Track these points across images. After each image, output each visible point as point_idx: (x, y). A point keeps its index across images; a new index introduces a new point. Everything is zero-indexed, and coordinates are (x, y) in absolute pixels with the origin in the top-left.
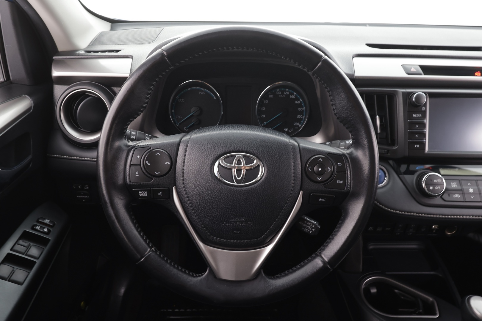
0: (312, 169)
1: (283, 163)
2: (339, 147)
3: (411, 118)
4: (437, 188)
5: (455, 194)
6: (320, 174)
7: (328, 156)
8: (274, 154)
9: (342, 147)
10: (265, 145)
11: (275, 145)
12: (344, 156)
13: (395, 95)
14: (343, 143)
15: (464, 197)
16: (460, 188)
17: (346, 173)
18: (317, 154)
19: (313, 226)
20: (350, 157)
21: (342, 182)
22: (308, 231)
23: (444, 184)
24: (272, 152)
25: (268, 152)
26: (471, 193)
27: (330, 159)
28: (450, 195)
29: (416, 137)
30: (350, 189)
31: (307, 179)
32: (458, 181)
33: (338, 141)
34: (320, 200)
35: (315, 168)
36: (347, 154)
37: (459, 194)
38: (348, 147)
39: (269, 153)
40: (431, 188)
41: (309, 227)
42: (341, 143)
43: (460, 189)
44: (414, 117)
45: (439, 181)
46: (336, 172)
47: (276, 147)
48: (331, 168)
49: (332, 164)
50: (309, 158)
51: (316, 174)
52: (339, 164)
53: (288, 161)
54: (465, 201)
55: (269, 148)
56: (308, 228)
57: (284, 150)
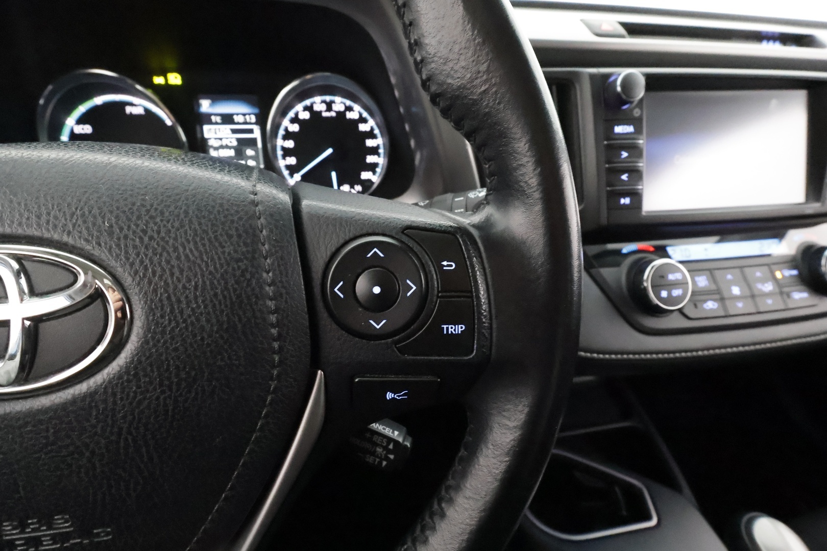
0: (350, 288)
1: (218, 276)
2: (451, 210)
3: (609, 134)
4: (676, 292)
5: (705, 301)
6: (379, 305)
7: (405, 239)
8: (176, 239)
9: (457, 209)
10: (134, 204)
11: (179, 204)
12: (461, 237)
13: (573, 84)
14: (462, 198)
15: (724, 307)
16: (713, 287)
17: (472, 297)
18: (364, 232)
19: (391, 447)
20: (481, 237)
21: (459, 329)
22: (375, 460)
23: (687, 283)
24: (163, 234)
25: (144, 232)
26: (737, 298)
27: (411, 249)
28: (699, 304)
29: (623, 180)
30: (491, 349)
31: (334, 326)
32: (708, 273)
33: (449, 196)
34: (389, 396)
35: (362, 284)
36: (474, 226)
37: (714, 300)
38: (477, 206)
39: (151, 238)
40: (664, 294)
41: (379, 450)
42: (456, 200)
43: (714, 290)
44: (619, 134)
45: (678, 276)
46: (439, 292)
47: (186, 213)
48: (417, 282)
49: (423, 265)
50: (334, 249)
51: (366, 308)
52: (445, 263)
53: (243, 267)
54: (728, 314)
55: (152, 217)
56: (375, 451)
57: (223, 224)
